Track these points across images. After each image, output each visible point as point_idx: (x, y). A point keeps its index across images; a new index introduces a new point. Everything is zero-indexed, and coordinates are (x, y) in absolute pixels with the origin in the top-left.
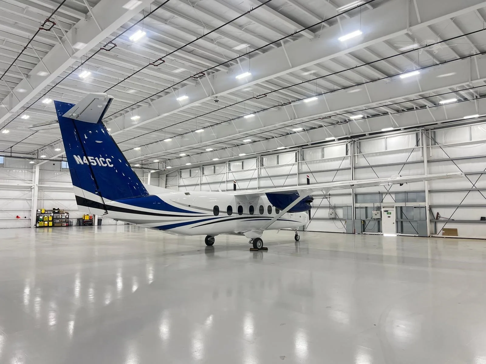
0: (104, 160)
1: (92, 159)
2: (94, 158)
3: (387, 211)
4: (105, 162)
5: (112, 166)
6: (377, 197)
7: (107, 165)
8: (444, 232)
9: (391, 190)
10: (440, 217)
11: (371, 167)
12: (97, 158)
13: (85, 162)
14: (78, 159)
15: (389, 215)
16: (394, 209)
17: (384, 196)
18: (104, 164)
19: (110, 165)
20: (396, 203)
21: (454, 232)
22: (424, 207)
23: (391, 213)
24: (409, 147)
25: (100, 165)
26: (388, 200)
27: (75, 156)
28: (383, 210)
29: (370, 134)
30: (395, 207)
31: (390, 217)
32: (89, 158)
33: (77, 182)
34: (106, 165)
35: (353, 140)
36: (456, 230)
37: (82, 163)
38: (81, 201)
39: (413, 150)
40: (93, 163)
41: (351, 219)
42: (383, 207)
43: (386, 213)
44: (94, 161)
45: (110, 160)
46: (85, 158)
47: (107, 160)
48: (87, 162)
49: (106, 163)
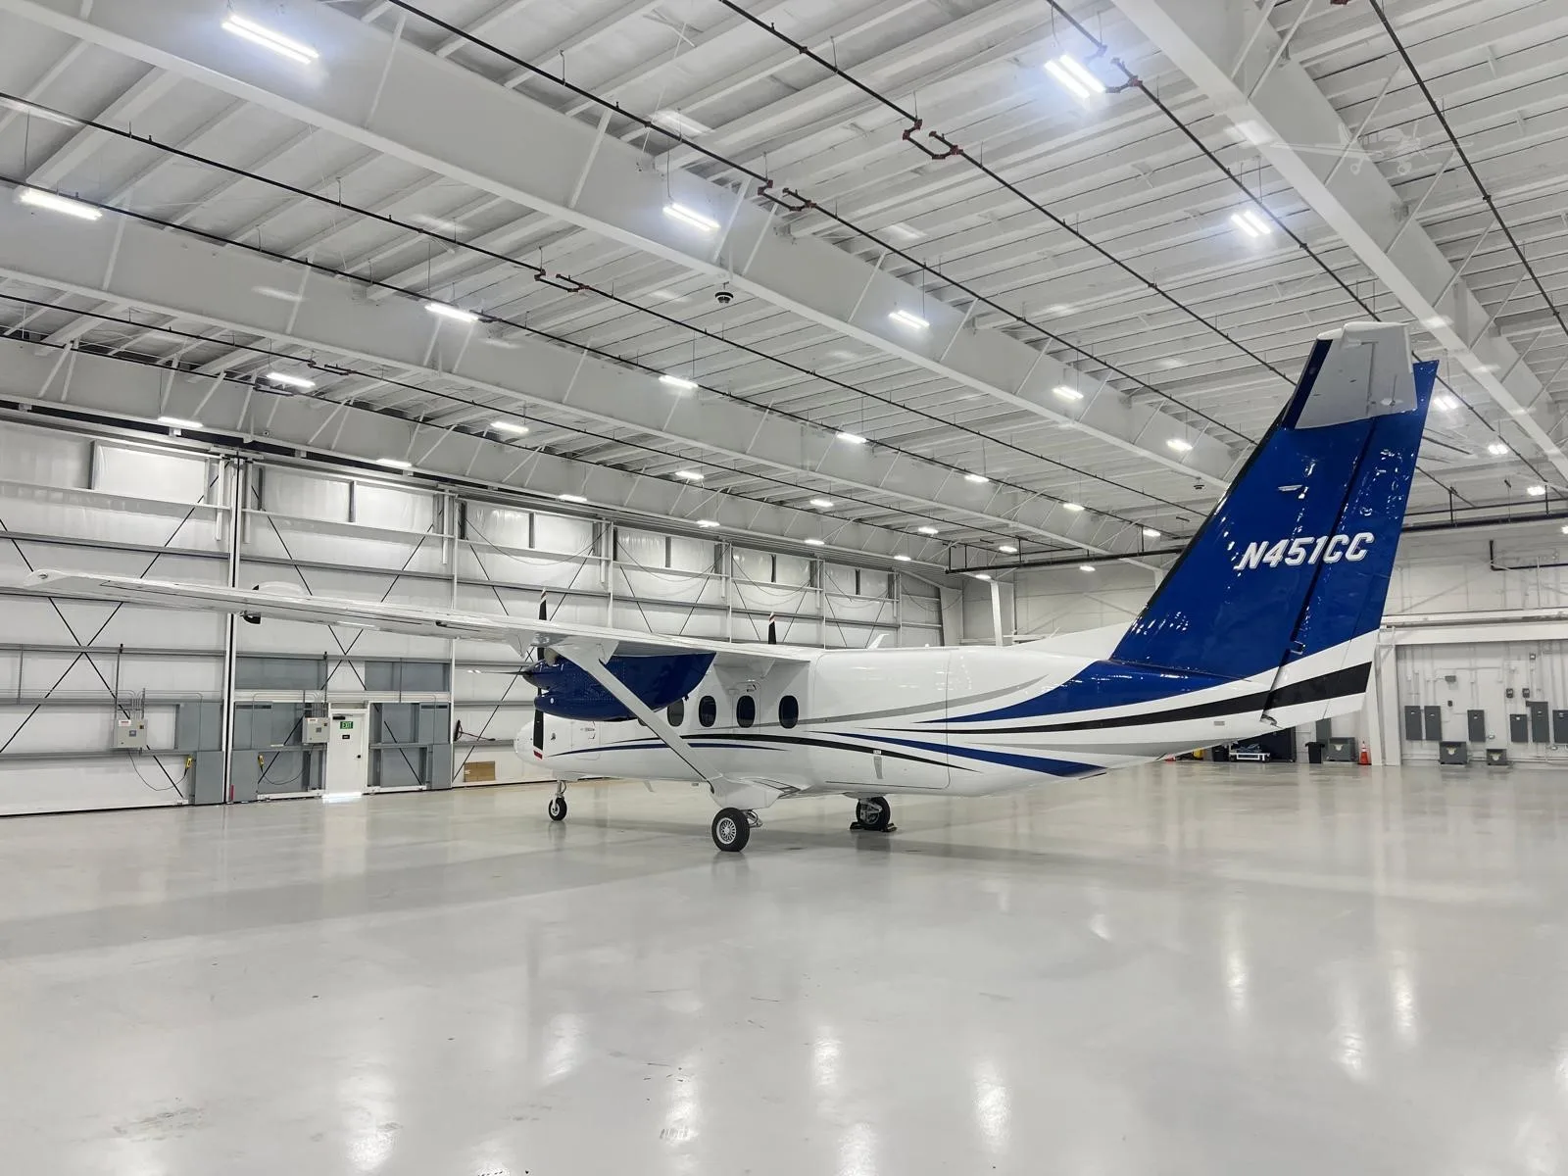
3: (342, 717)
6: (310, 671)
8: (467, 772)
9: (355, 651)
10: (462, 733)
11: (297, 565)
15: (346, 732)
16: (367, 712)
17: (331, 669)
20: (367, 693)
21: (488, 768)
22: (445, 707)
23: (351, 725)
24: (413, 531)
26: (345, 682)
28: (332, 712)
29: (311, 456)
30: (369, 706)
31: (348, 737)
35: (241, 454)
36: (491, 766)
39: (421, 541)
41: (217, 747)
42: (334, 705)
43: (338, 722)
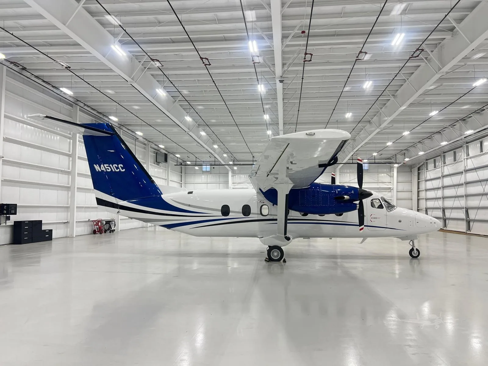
0: (117, 166)
1: (107, 166)
2: (109, 165)
4: (117, 168)
5: (124, 170)
7: (120, 170)
12: (111, 165)
13: (102, 169)
14: (97, 167)
18: (117, 169)
19: (122, 169)
25: (114, 171)
27: (95, 165)
32: (105, 165)
33: (97, 186)
34: (118, 170)
37: (100, 171)
38: (100, 202)
40: (108, 169)
44: (109, 168)
45: (122, 166)
46: (102, 166)
47: (119, 165)
48: (104, 169)
49: (119, 168)
